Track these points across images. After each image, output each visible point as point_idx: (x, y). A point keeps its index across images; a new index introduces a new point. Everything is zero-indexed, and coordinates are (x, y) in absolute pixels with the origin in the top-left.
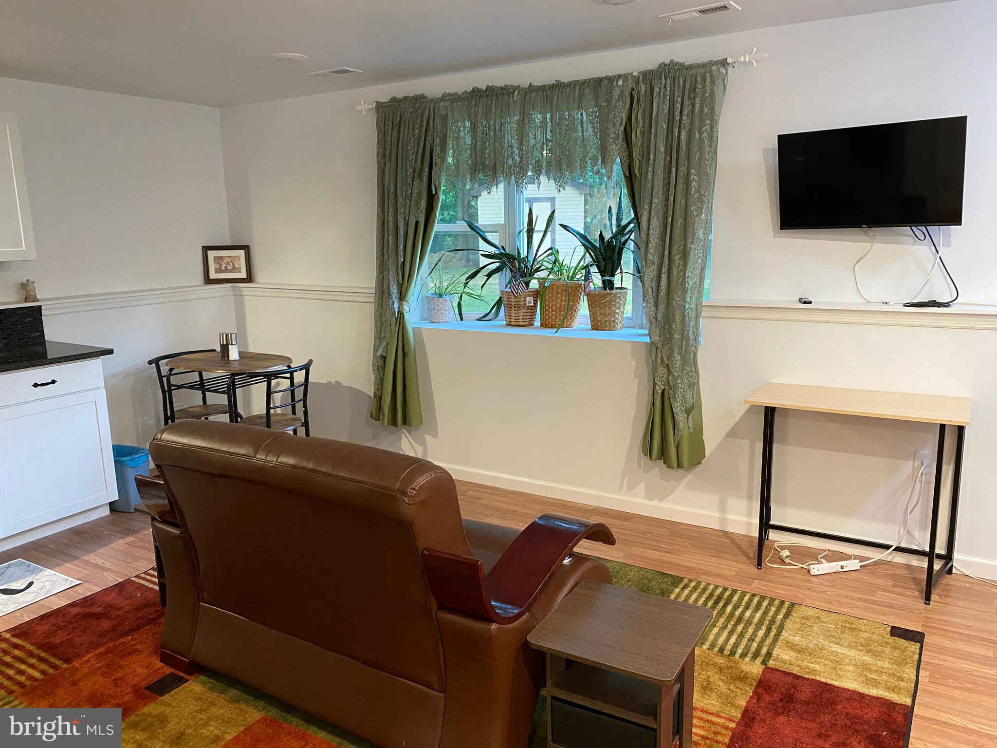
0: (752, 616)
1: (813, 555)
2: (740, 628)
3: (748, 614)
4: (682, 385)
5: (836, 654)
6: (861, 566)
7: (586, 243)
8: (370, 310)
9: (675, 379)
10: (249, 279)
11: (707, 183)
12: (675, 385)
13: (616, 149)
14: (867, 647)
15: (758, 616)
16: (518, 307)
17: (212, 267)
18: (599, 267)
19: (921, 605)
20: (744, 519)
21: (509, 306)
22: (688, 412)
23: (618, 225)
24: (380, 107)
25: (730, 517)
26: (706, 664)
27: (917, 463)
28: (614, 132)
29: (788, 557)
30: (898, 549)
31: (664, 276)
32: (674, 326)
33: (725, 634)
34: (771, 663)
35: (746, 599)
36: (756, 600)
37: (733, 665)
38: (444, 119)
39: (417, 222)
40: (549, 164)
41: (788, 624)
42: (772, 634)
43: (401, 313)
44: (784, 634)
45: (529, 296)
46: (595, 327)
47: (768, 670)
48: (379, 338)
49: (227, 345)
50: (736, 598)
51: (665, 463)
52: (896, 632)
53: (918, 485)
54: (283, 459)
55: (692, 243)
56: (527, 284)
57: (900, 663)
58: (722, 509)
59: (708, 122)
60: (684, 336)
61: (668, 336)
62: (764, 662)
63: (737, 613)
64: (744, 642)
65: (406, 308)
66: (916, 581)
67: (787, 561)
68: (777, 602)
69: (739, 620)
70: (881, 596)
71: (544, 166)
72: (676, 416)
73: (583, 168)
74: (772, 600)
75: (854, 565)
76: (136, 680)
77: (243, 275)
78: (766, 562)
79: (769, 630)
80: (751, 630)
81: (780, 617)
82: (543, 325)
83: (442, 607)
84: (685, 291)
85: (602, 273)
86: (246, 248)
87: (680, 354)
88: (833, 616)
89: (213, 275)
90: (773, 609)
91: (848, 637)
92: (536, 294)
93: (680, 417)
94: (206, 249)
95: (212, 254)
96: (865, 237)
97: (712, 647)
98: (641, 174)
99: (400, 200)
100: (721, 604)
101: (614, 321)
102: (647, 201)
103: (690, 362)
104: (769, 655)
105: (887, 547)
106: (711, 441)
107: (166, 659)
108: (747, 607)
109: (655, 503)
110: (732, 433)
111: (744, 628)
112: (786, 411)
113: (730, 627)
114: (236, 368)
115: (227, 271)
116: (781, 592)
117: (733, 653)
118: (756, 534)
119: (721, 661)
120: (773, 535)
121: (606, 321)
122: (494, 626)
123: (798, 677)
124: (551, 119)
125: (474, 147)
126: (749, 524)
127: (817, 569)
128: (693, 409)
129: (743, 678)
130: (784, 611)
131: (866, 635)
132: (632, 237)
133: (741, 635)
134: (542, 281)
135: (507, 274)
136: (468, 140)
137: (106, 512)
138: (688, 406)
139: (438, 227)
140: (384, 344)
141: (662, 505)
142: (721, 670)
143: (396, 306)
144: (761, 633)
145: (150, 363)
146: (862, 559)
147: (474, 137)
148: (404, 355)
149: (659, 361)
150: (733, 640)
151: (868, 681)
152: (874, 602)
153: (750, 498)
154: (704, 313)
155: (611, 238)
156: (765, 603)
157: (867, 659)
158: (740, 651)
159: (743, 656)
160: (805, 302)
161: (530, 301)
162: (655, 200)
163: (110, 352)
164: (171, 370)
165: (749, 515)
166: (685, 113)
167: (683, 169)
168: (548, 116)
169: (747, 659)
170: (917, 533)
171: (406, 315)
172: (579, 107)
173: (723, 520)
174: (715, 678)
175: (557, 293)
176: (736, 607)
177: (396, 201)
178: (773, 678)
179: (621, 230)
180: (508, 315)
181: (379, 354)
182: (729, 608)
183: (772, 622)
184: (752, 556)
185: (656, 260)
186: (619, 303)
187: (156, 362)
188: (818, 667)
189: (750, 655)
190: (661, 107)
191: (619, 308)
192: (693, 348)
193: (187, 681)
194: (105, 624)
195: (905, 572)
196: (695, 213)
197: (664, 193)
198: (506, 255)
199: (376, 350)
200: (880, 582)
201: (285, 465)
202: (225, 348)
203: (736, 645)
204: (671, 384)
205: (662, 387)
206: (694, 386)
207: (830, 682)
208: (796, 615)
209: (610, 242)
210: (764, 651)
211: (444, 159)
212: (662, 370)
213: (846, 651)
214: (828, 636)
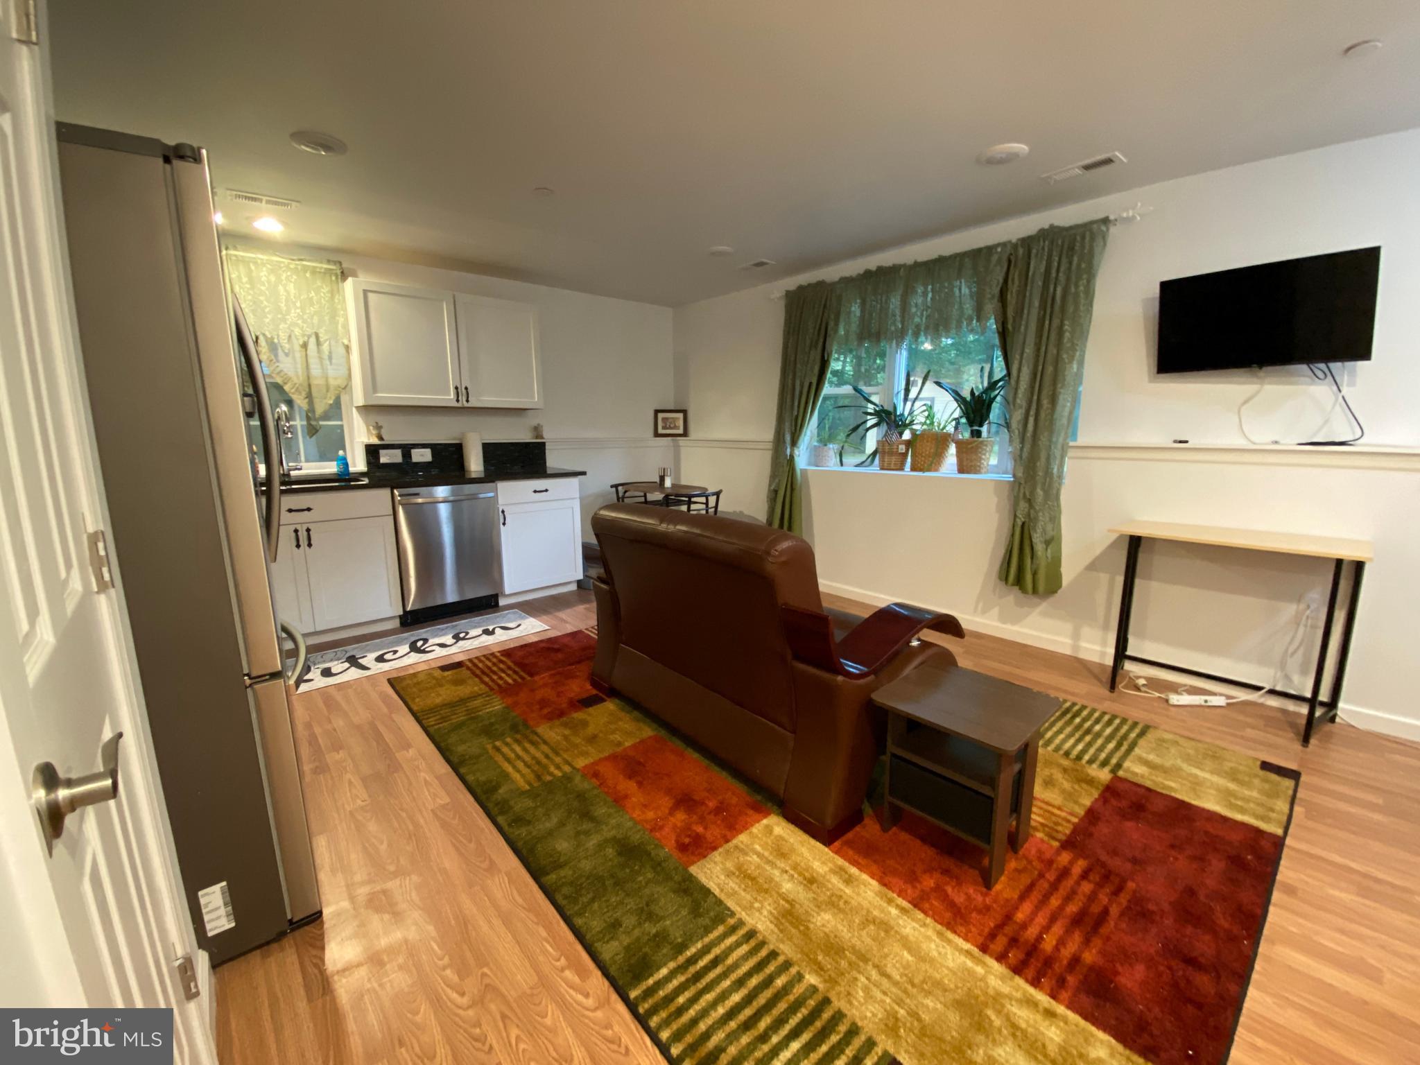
0: (1103, 730)
1: (1174, 688)
2: (1088, 738)
3: (1097, 728)
4: (1043, 518)
5: (1196, 776)
6: (1228, 704)
7: (958, 398)
8: (768, 456)
9: (1037, 512)
10: (685, 434)
11: (1081, 333)
12: (1036, 519)
13: (991, 307)
14: (1233, 775)
15: (1108, 731)
16: (891, 453)
17: (660, 424)
18: (968, 419)
19: (1297, 746)
20: (1098, 648)
21: (883, 453)
22: (1048, 543)
23: (989, 383)
24: (788, 294)
25: (1084, 644)
26: (1048, 763)
27: (1302, 606)
28: (990, 293)
29: (1144, 685)
30: (1272, 692)
31: (1031, 420)
32: (1038, 464)
33: (1072, 741)
34: (1121, 773)
35: (1096, 715)
36: (1106, 718)
37: (1079, 768)
38: (839, 298)
39: (811, 384)
40: (927, 328)
41: (1142, 742)
42: (1124, 748)
43: (792, 457)
44: (1137, 751)
45: (901, 444)
46: (961, 471)
47: (1116, 778)
48: (773, 476)
49: (664, 476)
50: (1085, 713)
51: (1020, 589)
52: (1266, 766)
53: (1301, 630)
54: (679, 527)
55: (1061, 388)
56: (901, 434)
57: (1273, 794)
58: (1076, 636)
59: (1085, 276)
60: (1048, 472)
61: (1031, 473)
62: (1113, 771)
63: (1087, 725)
64: (1092, 751)
65: (796, 452)
66: (1293, 725)
67: (1143, 689)
68: (1130, 722)
69: (1088, 731)
70: (1249, 732)
71: (923, 329)
72: (1035, 546)
73: (959, 326)
74: (1124, 721)
75: (1219, 701)
76: (572, 695)
77: (681, 431)
78: (1120, 687)
79: (1119, 745)
80: (1100, 742)
81: (1133, 735)
82: (913, 469)
83: (797, 657)
84: (1051, 432)
85: (971, 423)
86: (685, 412)
87: (1043, 489)
88: (1193, 743)
89: (661, 431)
90: (1125, 728)
91: (1209, 763)
92: (908, 444)
93: (1039, 548)
94: (657, 412)
95: (661, 416)
96: (1255, 380)
97: (1057, 749)
98: (1014, 328)
99: (799, 366)
100: (1069, 716)
101: (979, 466)
102: (1019, 352)
103: (1053, 496)
104: (1119, 766)
105: (1259, 689)
106: (1069, 572)
107: (594, 684)
108: (1097, 721)
109: (1009, 626)
110: (1093, 567)
111: (1092, 739)
112: (1152, 540)
113: (1077, 735)
114: (669, 491)
115: (670, 428)
116: (1135, 714)
117: (1079, 757)
118: (1109, 661)
119: (1066, 763)
120: (1128, 666)
121: (971, 466)
122: (840, 678)
123: (1149, 790)
124: (932, 289)
125: (862, 318)
126: (1103, 654)
127: (1175, 699)
128: (1053, 541)
129: (1090, 781)
130: (1137, 731)
131: (1232, 765)
132: (1001, 393)
133: (1089, 745)
134: (913, 432)
135: (884, 427)
136: (858, 313)
137: (574, 587)
138: (1048, 537)
139: (827, 390)
140: (777, 480)
141: (1016, 628)
142: (1065, 770)
143: (788, 451)
144: (1111, 746)
145: (612, 487)
146: (1228, 697)
147: (863, 311)
148: (792, 490)
149: (1021, 495)
150: (1080, 747)
151: (1232, 806)
152: (1242, 737)
153: (1106, 627)
154: (1071, 453)
155: (982, 393)
156: (1117, 721)
157: (1232, 786)
158: (1087, 757)
159: (1090, 762)
160: (1181, 442)
161: (902, 448)
162: (1027, 350)
163: (584, 473)
164: (625, 492)
165: (1104, 644)
166: (1062, 269)
167: (1056, 322)
168: (930, 287)
169: (1094, 766)
170: (1296, 678)
171: (796, 459)
172: (959, 277)
173: (1075, 647)
174: (1058, 776)
175: (927, 442)
176: (1084, 720)
177: (795, 367)
178: (1121, 787)
179: (992, 385)
180: (882, 461)
181: (772, 488)
182: (1078, 720)
183: (1125, 737)
184: (1104, 680)
185: (1024, 404)
186: (985, 450)
187: (616, 486)
188: (1173, 784)
189: (1098, 763)
190: (1037, 267)
191: (985, 454)
192: (1057, 485)
193: (605, 701)
194: (560, 656)
195: (1279, 715)
196: (1066, 361)
197: (1036, 344)
198: (883, 411)
199: (770, 485)
200: (1249, 720)
201: (680, 531)
202: (662, 479)
203: (1084, 751)
204: (1032, 516)
205: (1023, 520)
206: (1055, 520)
207: (1186, 799)
208: (1150, 736)
209: (980, 397)
210: (1114, 761)
211: (836, 331)
212: (1023, 505)
213: (1207, 776)
214: (1188, 759)
